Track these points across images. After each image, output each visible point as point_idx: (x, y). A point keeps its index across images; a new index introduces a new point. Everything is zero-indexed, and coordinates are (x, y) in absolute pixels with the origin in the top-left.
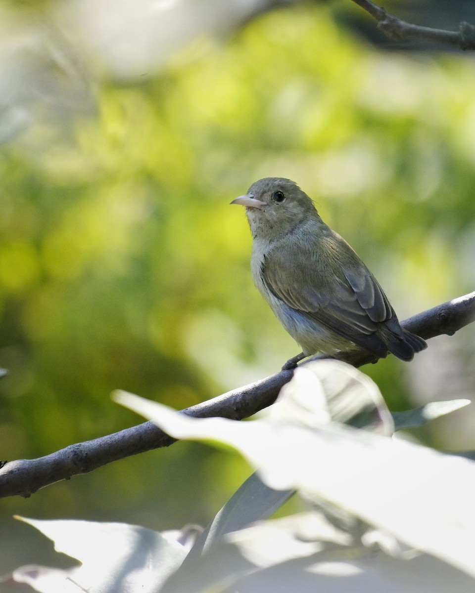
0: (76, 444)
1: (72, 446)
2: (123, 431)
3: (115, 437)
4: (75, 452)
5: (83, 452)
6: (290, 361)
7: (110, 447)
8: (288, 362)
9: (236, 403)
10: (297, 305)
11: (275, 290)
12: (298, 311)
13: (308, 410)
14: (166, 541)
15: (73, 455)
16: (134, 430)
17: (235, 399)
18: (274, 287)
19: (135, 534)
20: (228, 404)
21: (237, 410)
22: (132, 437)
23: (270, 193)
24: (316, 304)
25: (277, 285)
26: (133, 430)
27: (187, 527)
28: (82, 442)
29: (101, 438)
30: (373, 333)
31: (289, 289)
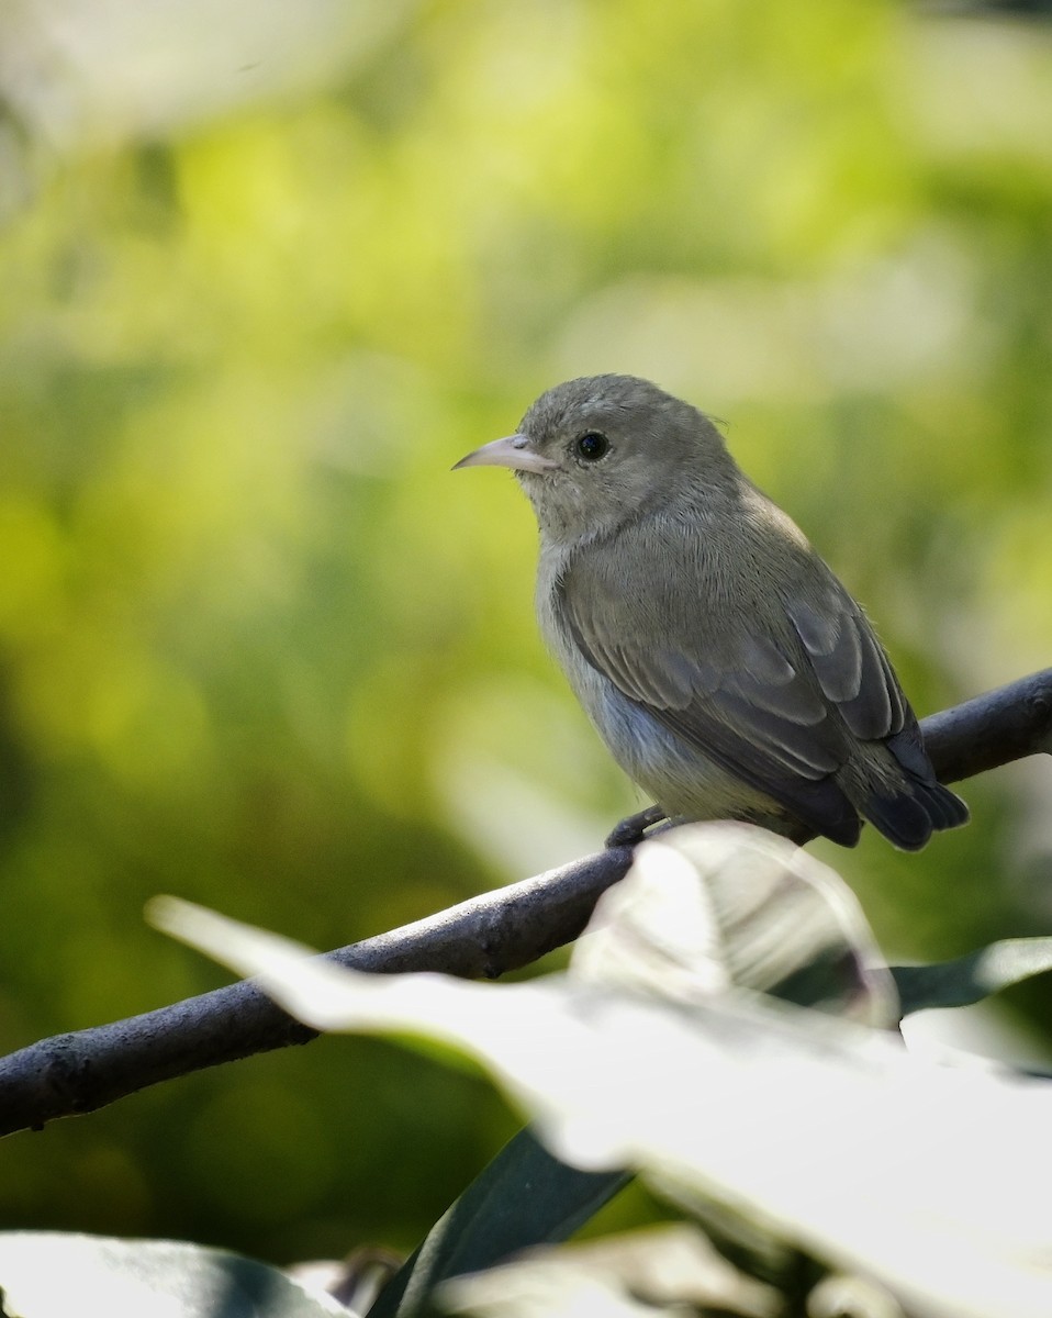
0: (60, 1036)
1: (48, 1040)
2: (184, 1002)
3: (165, 1017)
4: (58, 1056)
5: (78, 1058)
6: (626, 823)
7: (149, 1045)
8: (621, 826)
9: (485, 931)
10: (639, 689)
11: (589, 645)
12: (642, 705)
13: (668, 957)
14: (299, 1290)
15: (53, 1065)
16: (214, 1000)
17: (484, 921)
18: (587, 638)
19: (217, 1272)
20: (465, 933)
21: (490, 948)
22: (208, 1017)
23: (563, 441)
24: (685, 688)
25: (593, 632)
26: (212, 999)
27: (358, 1255)
28: (77, 1030)
29: (126, 1021)
30: (828, 778)
31: (621, 644)
